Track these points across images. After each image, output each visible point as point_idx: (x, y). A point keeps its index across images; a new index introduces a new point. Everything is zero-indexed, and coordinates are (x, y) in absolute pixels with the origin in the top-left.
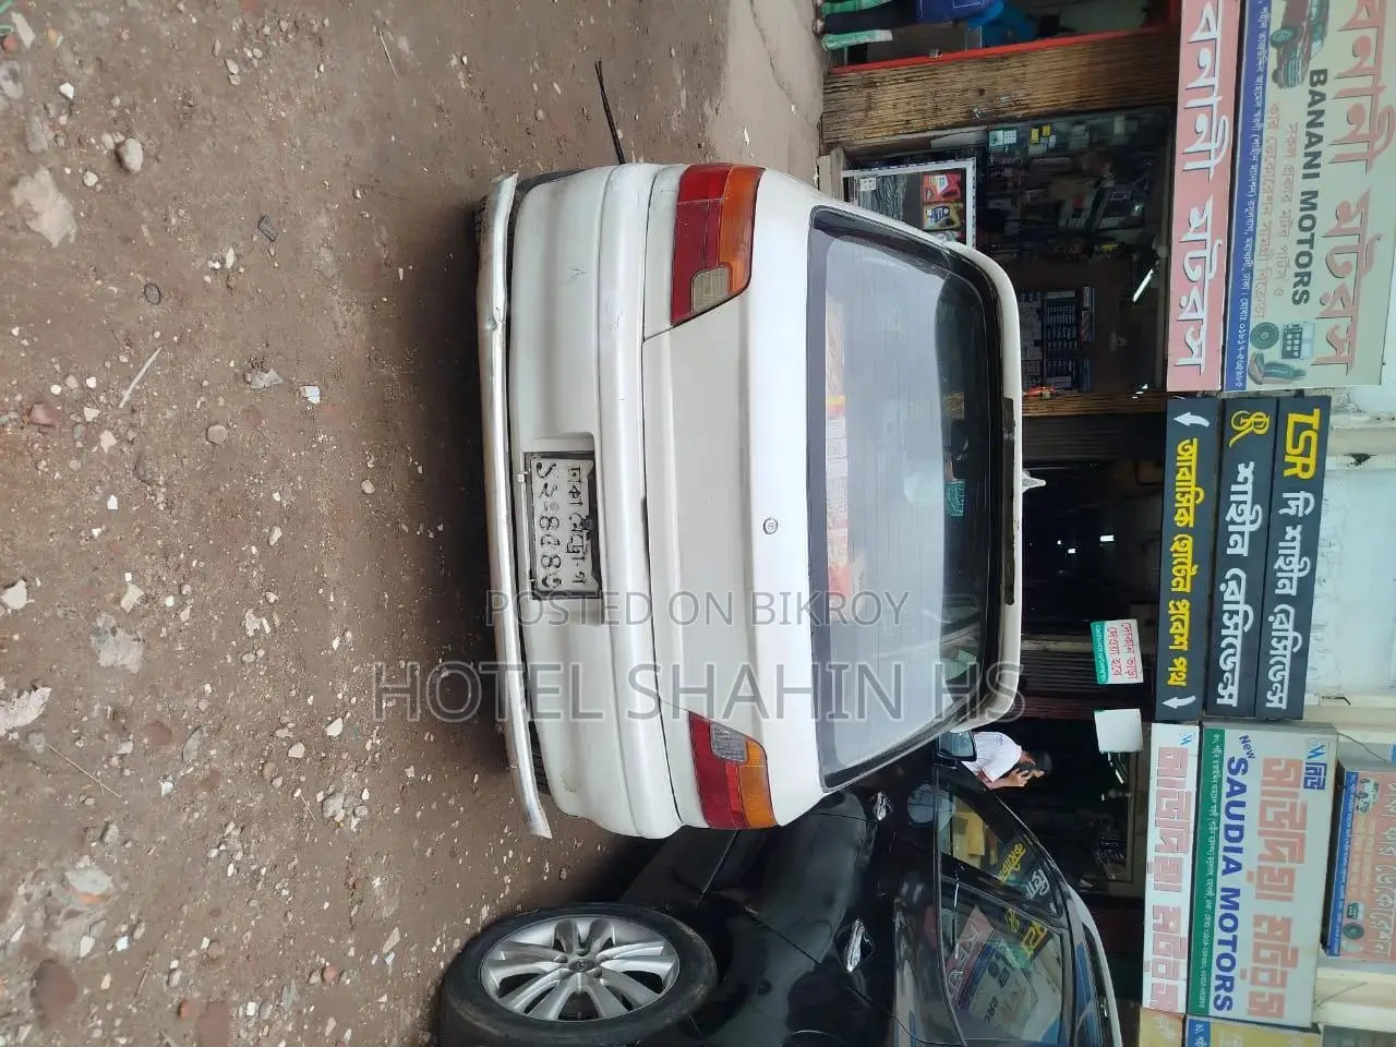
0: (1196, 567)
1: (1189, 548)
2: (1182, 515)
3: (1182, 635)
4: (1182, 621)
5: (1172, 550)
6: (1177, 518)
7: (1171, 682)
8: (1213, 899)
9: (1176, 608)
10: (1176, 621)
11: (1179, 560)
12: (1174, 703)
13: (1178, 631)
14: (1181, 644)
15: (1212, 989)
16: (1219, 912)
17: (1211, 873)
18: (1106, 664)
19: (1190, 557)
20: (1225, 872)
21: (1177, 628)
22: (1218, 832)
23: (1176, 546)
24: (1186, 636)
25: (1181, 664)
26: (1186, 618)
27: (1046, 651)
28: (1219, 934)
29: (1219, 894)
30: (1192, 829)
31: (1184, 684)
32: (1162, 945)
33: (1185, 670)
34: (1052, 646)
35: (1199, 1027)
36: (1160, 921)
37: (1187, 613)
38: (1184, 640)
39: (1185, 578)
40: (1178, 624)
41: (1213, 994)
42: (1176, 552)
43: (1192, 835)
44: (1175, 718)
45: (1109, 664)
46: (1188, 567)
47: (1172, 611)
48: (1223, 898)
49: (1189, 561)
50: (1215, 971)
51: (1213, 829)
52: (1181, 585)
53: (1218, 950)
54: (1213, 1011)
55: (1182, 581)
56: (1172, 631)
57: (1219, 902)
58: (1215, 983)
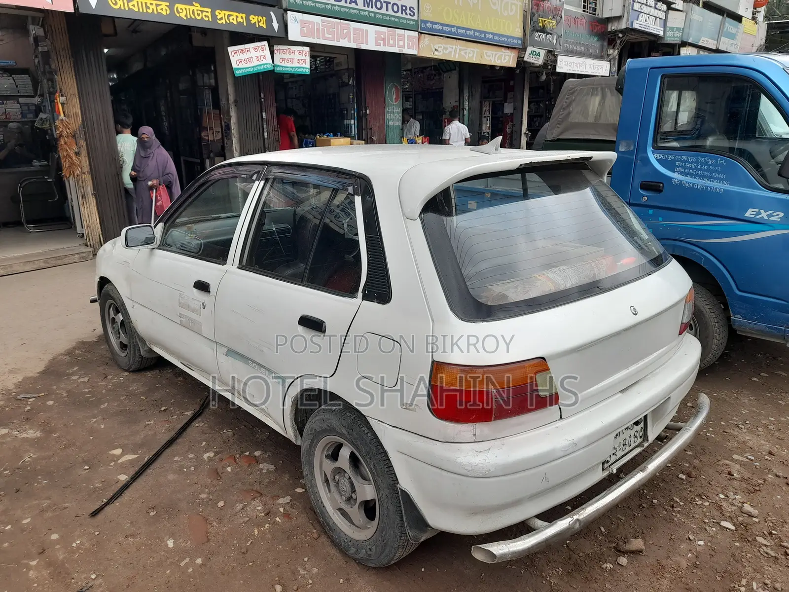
0: (194, 3)
1: (183, 6)
2: (162, 9)
3: (237, 17)
4: (229, 16)
5: (185, 18)
6: (164, 13)
7: (264, 26)
8: (369, 12)
9: (221, 19)
10: (229, 20)
11: (192, 15)
12: (276, 25)
13: (235, 19)
14: (242, 18)
15: (406, 17)
16: (374, 9)
17: (358, 12)
18: (260, 65)
19: (188, 7)
20: (357, 5)
21: (233, 19)
22: (339, 6)
23: (183, 15)
24: (237, 14)
25: (254, 19)
26: (227, 13)
27: (236, 101)
28: (383, 11)
29: (366, 8)
30: (339, 21)
31: (264, 18)
32: (391, 42)
33: (257, 17)
34: (231, 99)
35: (423, 26)
36: (382, 42)
37: (224, 12)
38: (240, 15)
39: (202, 12)
40: (231, 18)
41: (409, 17)
42: (186, 16)
43: (342, 21)
44: (285, 26)
45: (260, 63)
46: (195, 9)
47: (223, 21)
48: (368, 7)
49: (192, 8)
50: (399, 14)
51: (337, 8)
52: (207, 14)
53: (390, 12)
54: (415, 18)
55: (204, 13)
56: (235, 23)
57: (370, 9)
58: (404, 16)
